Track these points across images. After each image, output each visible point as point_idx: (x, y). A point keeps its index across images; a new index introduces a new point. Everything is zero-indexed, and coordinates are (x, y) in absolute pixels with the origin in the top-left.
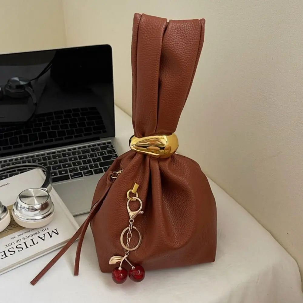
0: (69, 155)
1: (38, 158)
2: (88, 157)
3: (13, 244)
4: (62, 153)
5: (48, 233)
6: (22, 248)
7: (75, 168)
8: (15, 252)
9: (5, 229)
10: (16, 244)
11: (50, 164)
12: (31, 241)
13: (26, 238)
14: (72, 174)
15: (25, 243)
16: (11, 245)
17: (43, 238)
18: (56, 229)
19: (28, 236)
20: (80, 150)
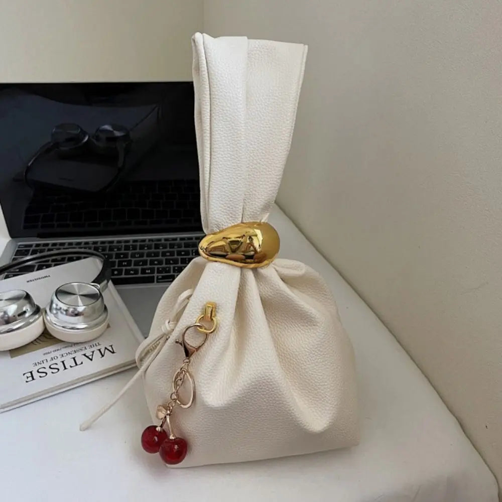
0: (165, 247)
1: (118, 246)
2: (191, 254)
3: (45, 362)
4: (156, 242)
5: (99, 350)
6: (58, 369)
7: (167, 267)
8: (46, 374)
9: (35, 340)
10: (50, 363)
11: (133, 256)
12: (73, 359)
13: (66, 354)
14: (160, 275)
15: (63, 362)
16: (42, 364)
17: (91, 357)
18: (111, 346)
19: (69, 353)
20: (183, 242)
